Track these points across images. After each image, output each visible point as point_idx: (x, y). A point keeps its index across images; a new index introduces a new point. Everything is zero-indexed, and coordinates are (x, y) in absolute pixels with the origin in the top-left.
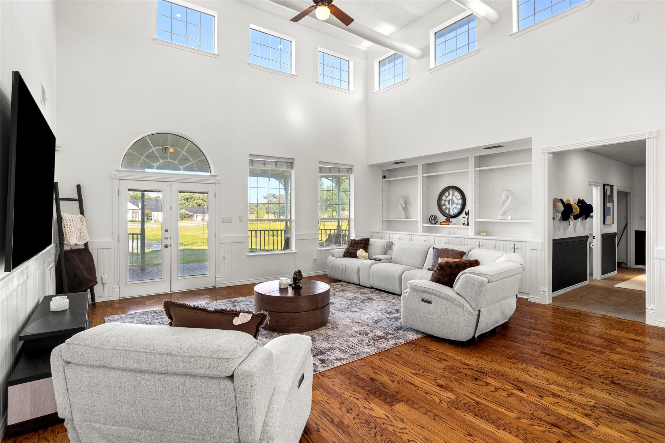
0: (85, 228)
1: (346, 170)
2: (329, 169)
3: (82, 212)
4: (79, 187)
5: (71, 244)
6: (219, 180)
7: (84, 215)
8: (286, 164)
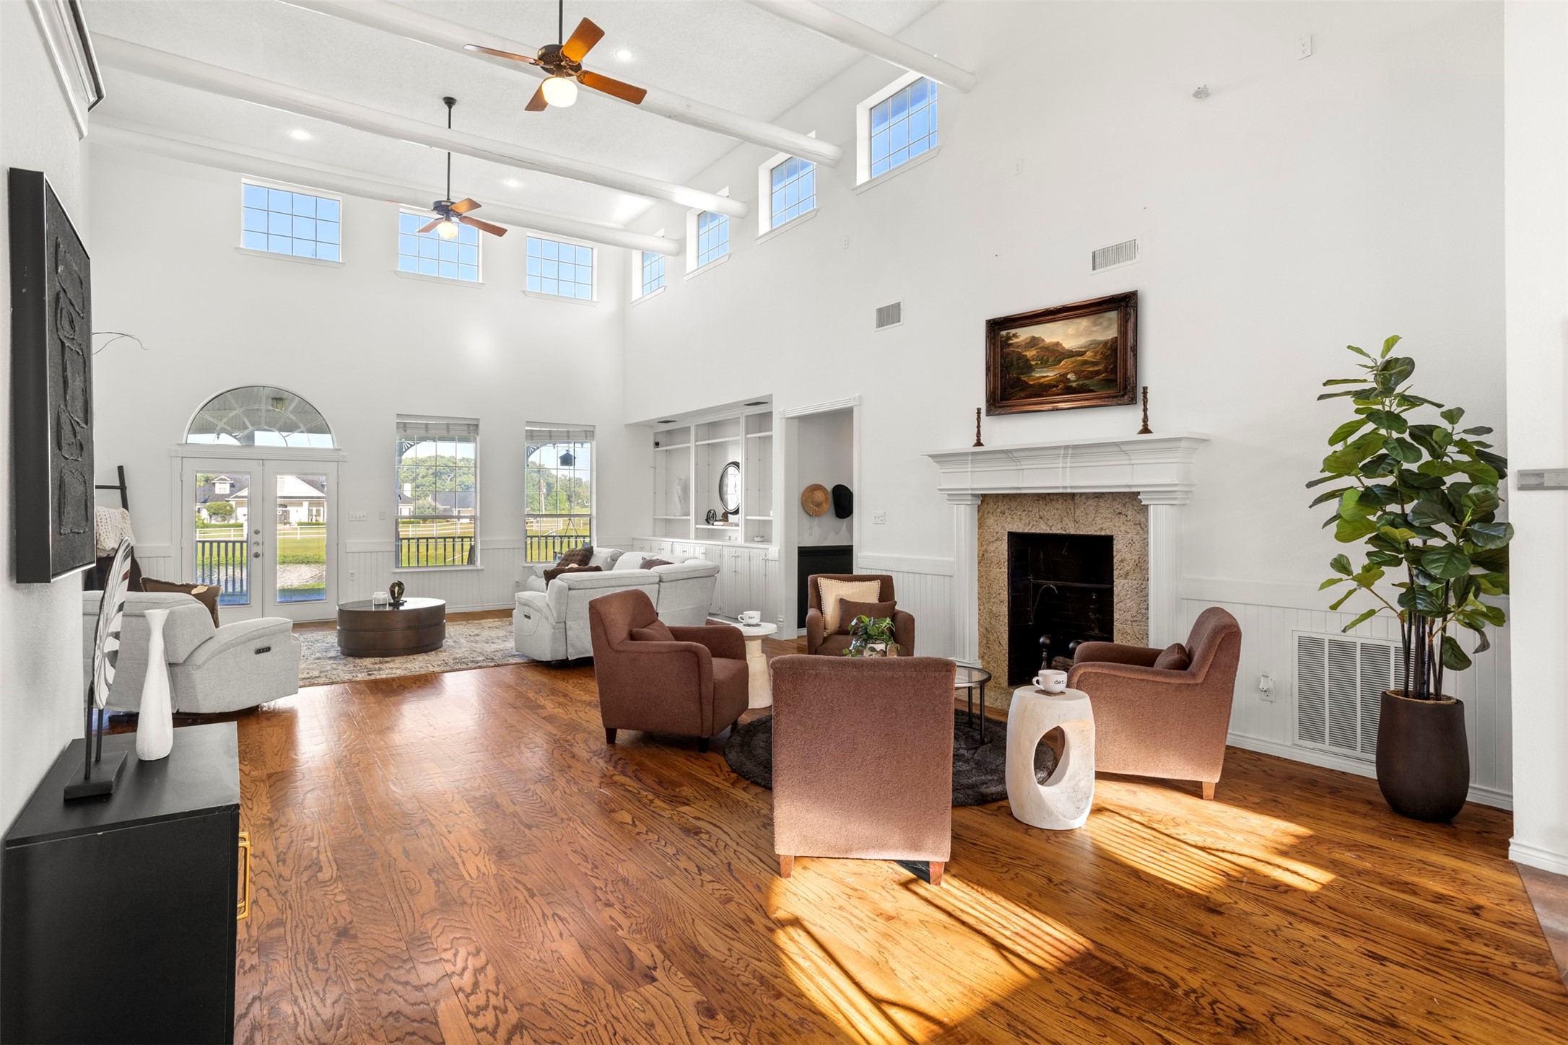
0: (129, 526)
1: (583, 434)
2: (548, 434)
3: (125, 505)
4: (121, 469)
5: (107, 549)
6: (343, 456)
7: (127, 509)
8: (466, 427)
